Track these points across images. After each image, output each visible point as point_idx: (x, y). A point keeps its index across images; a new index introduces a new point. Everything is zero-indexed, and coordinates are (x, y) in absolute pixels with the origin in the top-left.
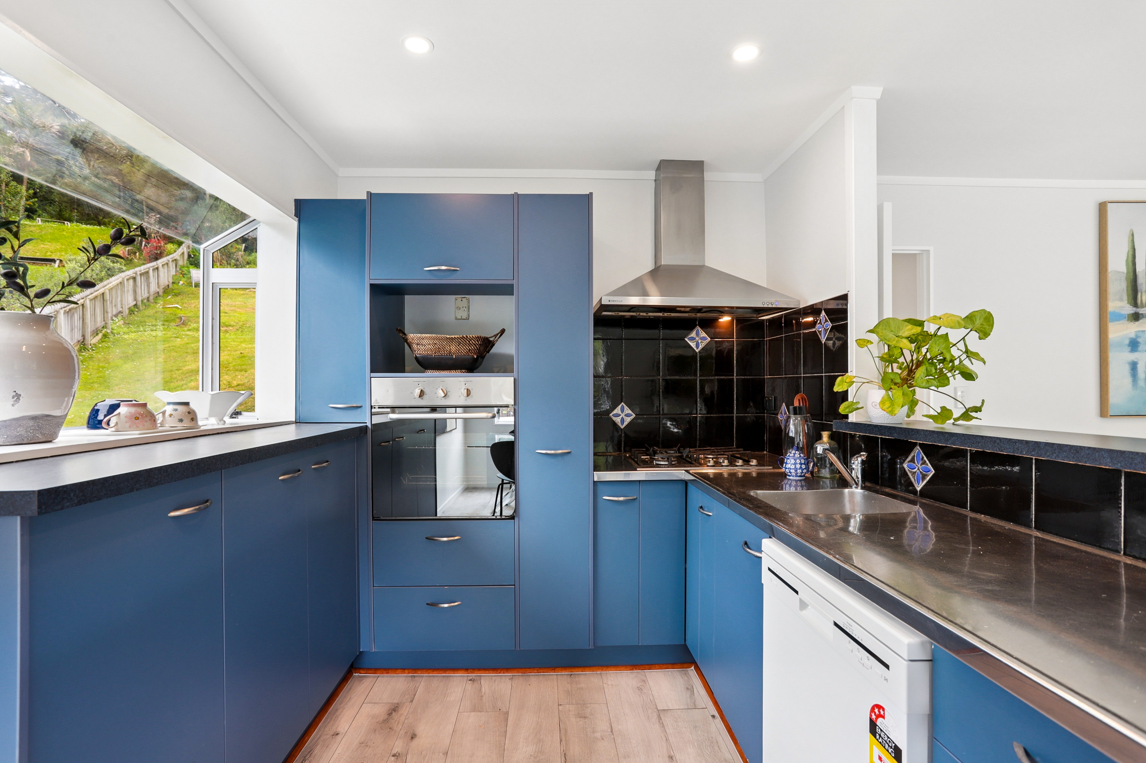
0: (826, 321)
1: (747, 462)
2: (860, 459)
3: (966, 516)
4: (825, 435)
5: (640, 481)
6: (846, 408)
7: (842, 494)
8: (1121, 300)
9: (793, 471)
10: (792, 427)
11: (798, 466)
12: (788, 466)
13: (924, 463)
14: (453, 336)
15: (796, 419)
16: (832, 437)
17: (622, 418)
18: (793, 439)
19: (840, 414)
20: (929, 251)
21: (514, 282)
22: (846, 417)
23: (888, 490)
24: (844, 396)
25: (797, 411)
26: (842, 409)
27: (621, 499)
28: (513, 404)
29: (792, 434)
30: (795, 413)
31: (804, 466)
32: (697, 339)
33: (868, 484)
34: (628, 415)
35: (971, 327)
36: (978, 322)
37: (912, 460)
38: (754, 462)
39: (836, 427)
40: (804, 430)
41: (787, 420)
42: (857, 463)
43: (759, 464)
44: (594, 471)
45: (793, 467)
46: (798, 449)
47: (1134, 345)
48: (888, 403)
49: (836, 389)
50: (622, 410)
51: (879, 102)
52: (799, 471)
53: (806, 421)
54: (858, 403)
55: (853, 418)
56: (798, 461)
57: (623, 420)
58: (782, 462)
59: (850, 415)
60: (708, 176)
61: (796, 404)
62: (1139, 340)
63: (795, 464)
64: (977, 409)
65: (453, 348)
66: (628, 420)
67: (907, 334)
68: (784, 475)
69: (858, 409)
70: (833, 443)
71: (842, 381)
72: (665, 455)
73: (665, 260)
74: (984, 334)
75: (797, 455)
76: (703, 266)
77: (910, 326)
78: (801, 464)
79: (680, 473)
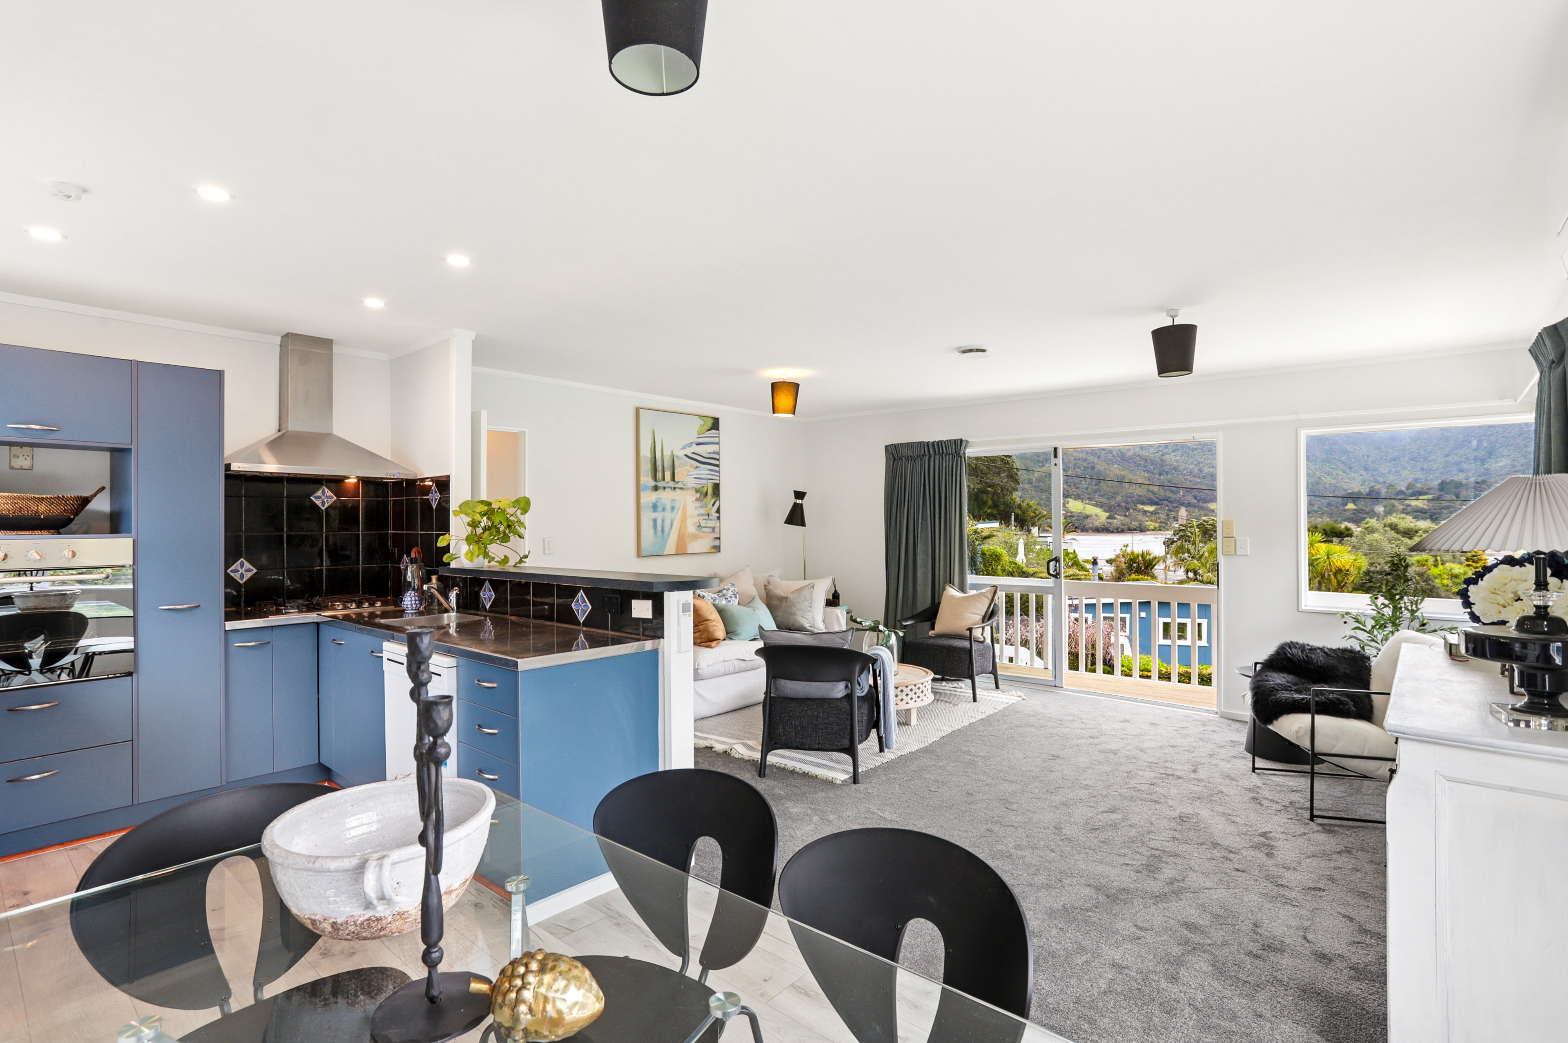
0: (436, 492)
1: (372, 605)
2: (455, 592)
3: (507, 619)
4: (434, 578)
5: (272, 627)
6: (448, 558)
7: (443, 617)
8: (647, 476)
9: (409, 606)
10: (409, 574)
11: (413, 602)
12: (405, 603)
13: (490, 591)
14: (44, 496)
15: (413, 567)
16: (439, 579)
17: (242, 573)
18: (410, 583)
19: (443, 562)
20: (525, 432)
21: (133, 447)
22: (449, 564)
23: (472, 612)
24: (447, 549)
25: (412, 561)
26: (445, 559)
27: (253, 644)
28: (132, 564)
29: (409, 579)
30: (412, 563)
31: (417, 602)
32: (323, 497)
33: (461, 610)
34: (248, 570)
35: (518, 507)
36: (522, 504)
37: (484, 590)
38: (379, 604)
39: (442, 571)
40: (418, 575)
41: (406, 569)
42: (453, 596)
43: (383, 605)
44: (226, 620)
45: (410, 603)
46: (414, 589)
47: (655, 507)
48: (470, 555)
49: (439, 545)
50: (242, 565)
51: (473, 341)
52: (414, 606)
53: (420, 569)
54: (455, 554)
55: (453, 565)
56: (413, 599)
57: (242, 576)
58: (401, 600)
59: (451, 563)
60: (336, 349)
61: (413, 555)
62: (658, 504)
63: (411, 601)
64: (526, 557)
65: (42, 508)
66: (248, 575)
67: (479, 511)
68: (403, 611)
69: (456, 558)
70: (440, 583)
71: (443, 539)
72: (293, 604)
73: (293, 426)
74: (525, 511)
75: (413, 594)
76: (330, 435)
77: (481, 506)
78: (415, 600)
79: (312, 617)
